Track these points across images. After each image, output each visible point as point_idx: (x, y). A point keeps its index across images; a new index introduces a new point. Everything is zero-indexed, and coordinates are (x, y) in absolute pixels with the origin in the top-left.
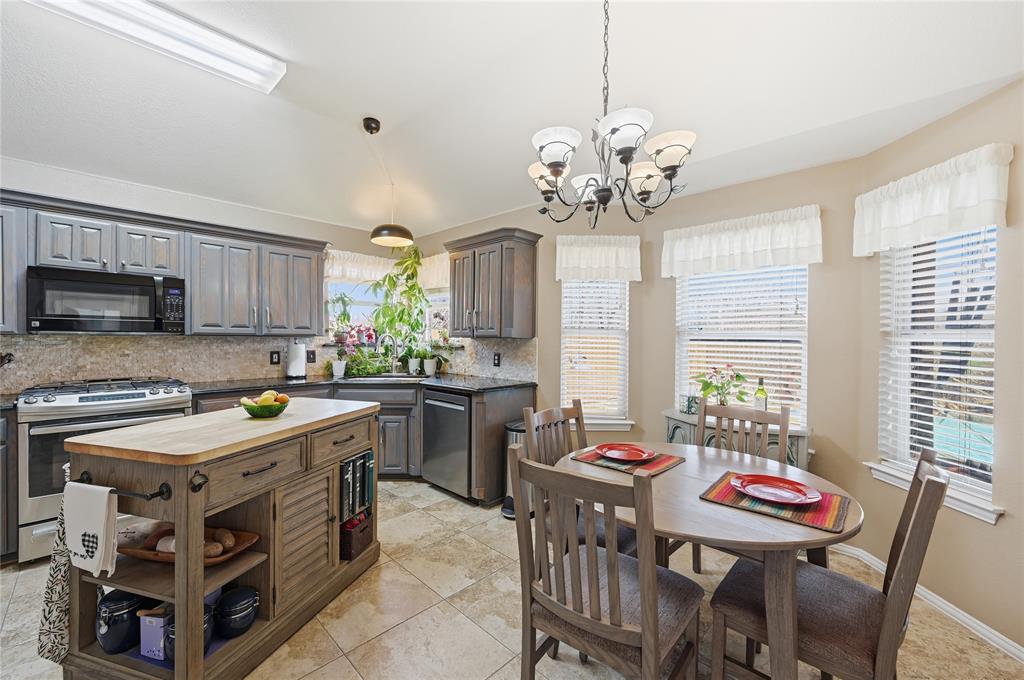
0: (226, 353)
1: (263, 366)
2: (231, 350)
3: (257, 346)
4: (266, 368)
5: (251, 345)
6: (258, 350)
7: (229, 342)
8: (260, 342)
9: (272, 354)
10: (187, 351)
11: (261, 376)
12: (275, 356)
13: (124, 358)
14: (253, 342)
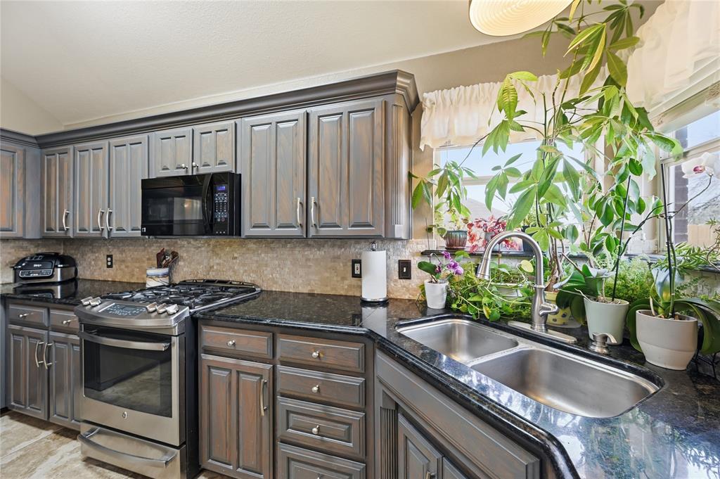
0: (308, 260)
1: (344, 279)
2: (311, 256)
3: (338, 252)
4: (346, 282)
5: (331, 249)
6: (338, 257)
7: (309, 245)
8: (340, 247)
9: (354, 262)
10: (275, 255)
11: (343, 293)
12: (357, 266)
13: (234, 261)
14: (333, 246)
